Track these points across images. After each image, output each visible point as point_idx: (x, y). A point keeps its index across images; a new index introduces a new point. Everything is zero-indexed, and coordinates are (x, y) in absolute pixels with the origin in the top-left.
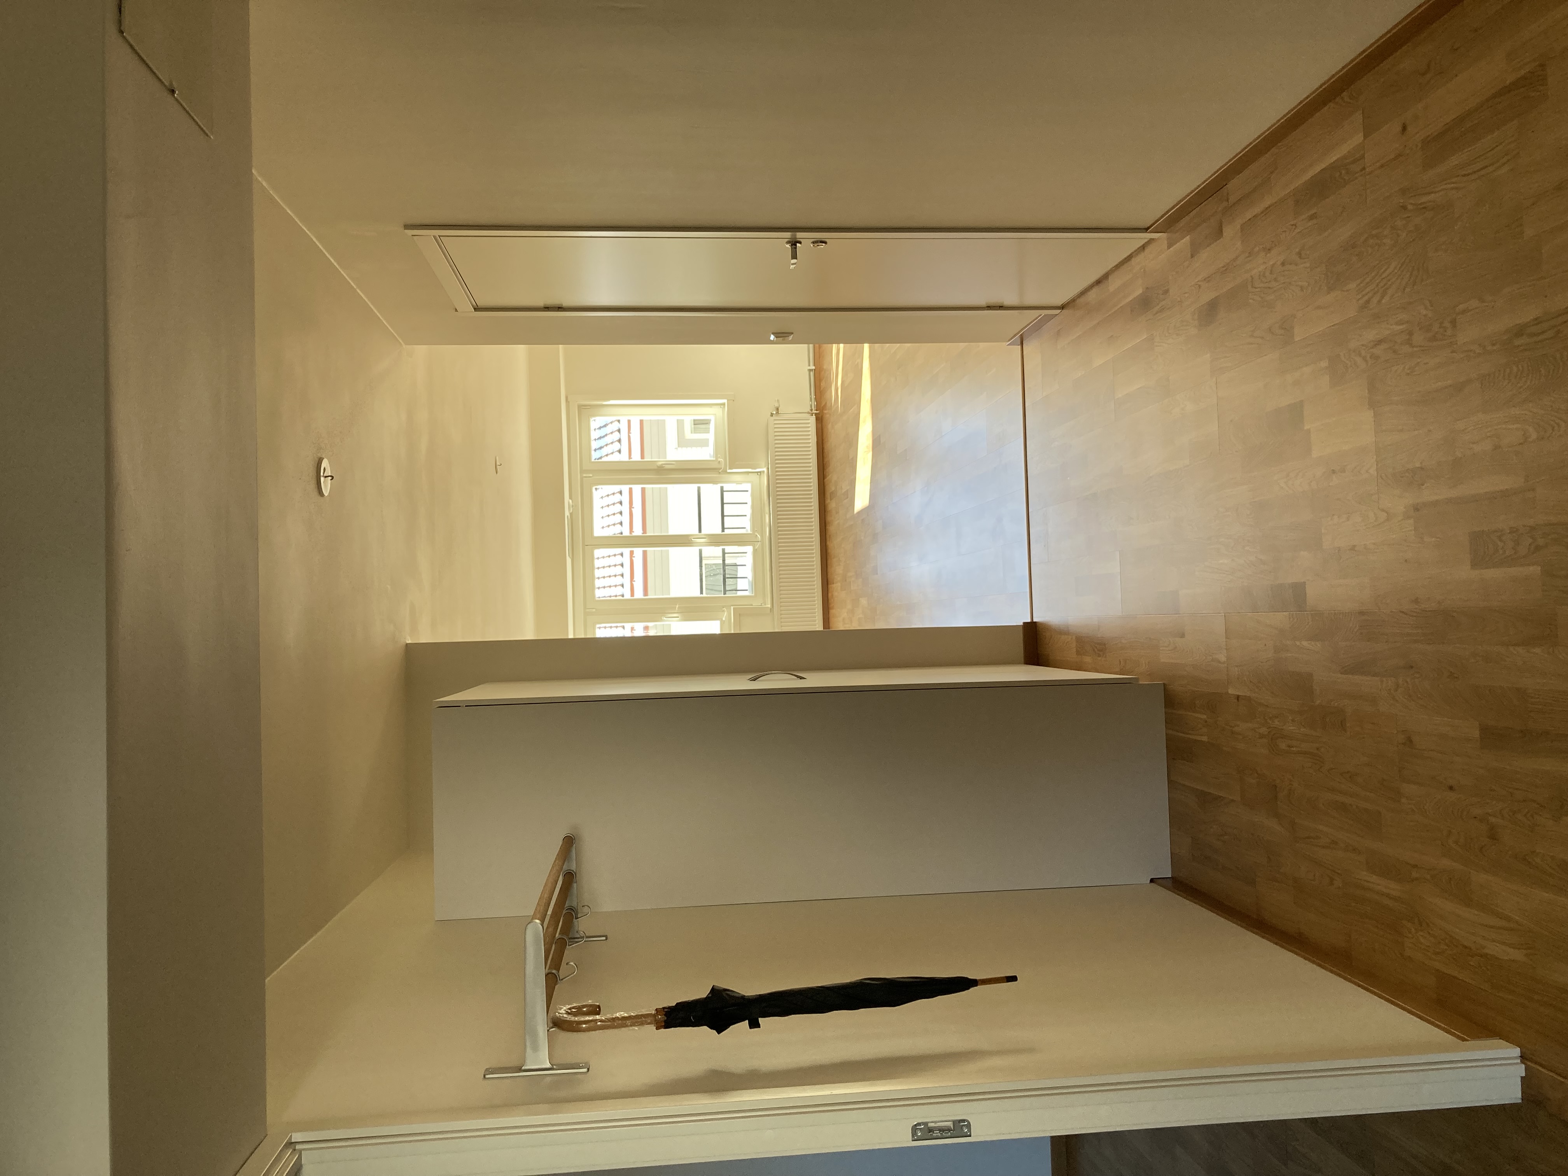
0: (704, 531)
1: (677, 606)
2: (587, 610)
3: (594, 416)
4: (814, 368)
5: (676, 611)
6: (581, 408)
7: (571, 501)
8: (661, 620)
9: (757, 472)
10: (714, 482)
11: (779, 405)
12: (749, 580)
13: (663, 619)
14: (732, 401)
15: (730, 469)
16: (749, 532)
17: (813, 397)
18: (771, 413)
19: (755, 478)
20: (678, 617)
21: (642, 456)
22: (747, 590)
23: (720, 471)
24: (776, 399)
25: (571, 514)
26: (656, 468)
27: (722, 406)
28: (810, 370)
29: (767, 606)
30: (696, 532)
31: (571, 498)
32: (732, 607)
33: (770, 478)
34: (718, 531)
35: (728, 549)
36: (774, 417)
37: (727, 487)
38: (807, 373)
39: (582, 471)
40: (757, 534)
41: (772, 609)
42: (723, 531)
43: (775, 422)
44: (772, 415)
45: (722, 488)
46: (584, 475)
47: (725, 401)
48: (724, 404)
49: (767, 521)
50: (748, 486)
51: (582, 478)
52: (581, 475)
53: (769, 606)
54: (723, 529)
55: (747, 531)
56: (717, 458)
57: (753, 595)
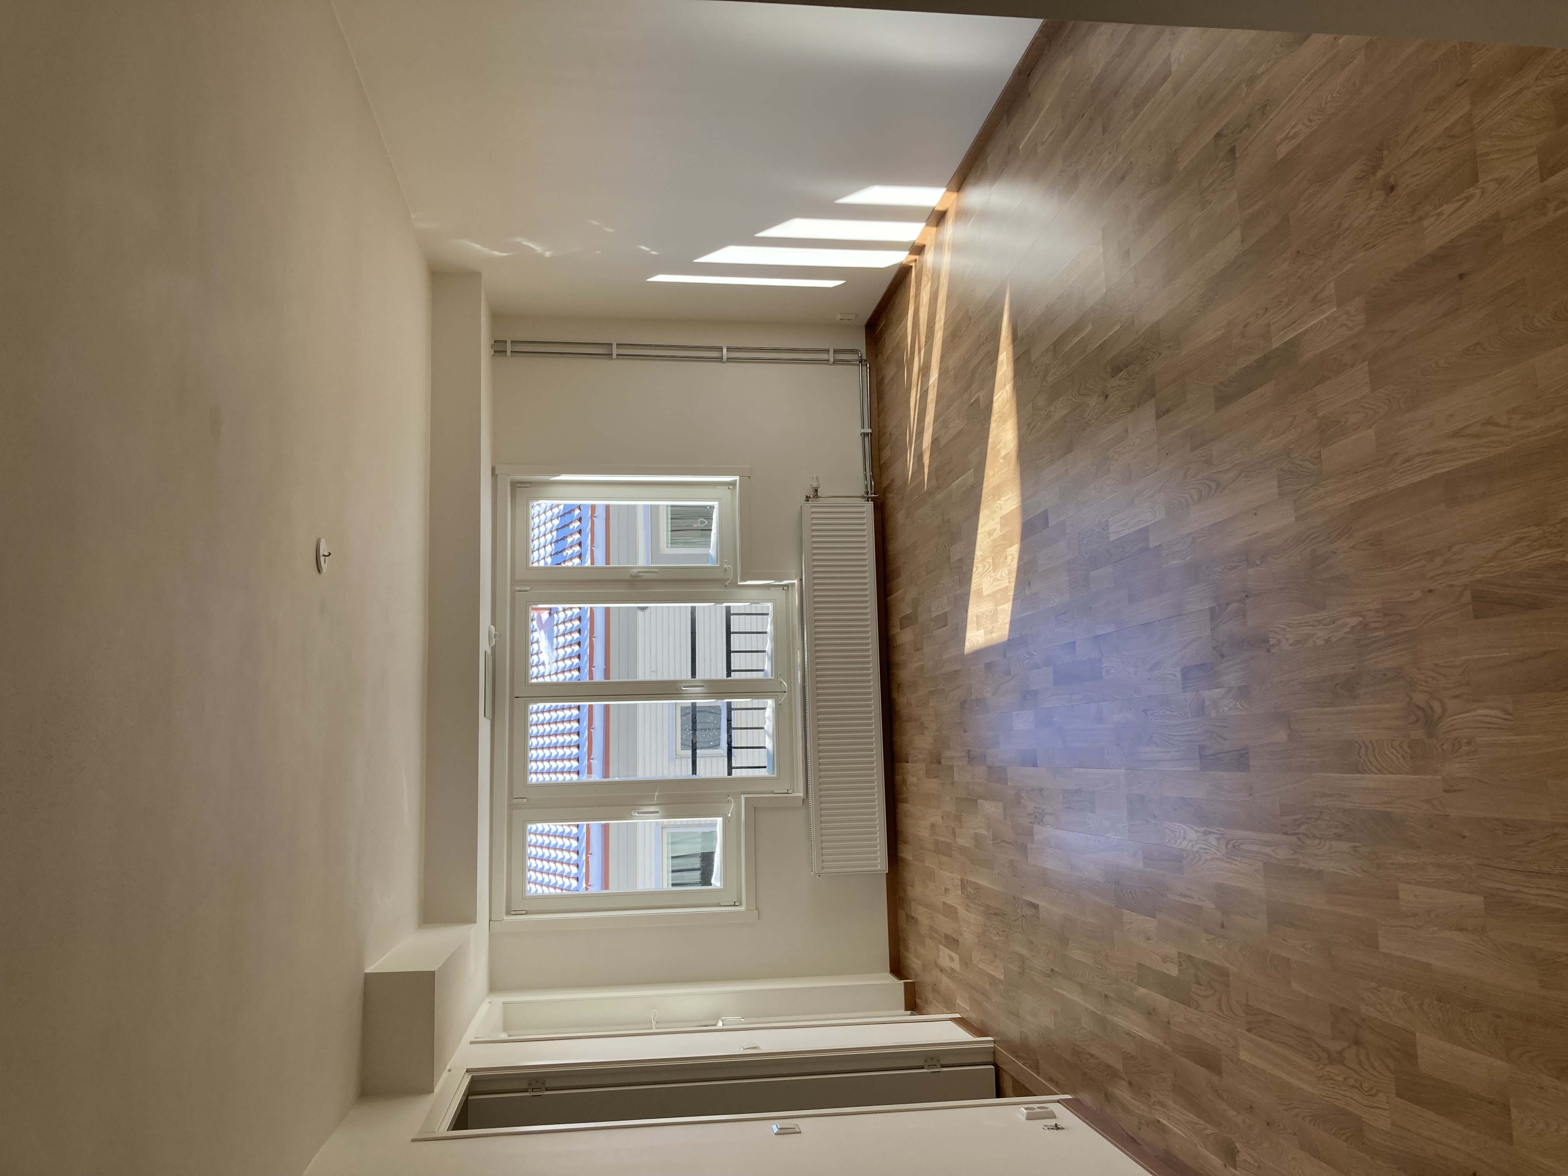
0: (699, 675)
1: (657, 793)
2: (515, 801)
3: (538, 498)
4: (870, 431)
5: (655, 802)
6: (516, 486)
7: (493, 628)
8: (631, 817)
9: (783, 586)
10: (718, 600)
11: (819, 485)
12: (768, 751)
13: (633, 814)
14: (746, 478)
15: (743, 580)
16: (770, 677)
17: (869, 474)
18: (807, 497)
19: (780, 594)
20: (657, 812)
21: (608, 561)
22: (765, 767)
23: (726, 583)
24: (815, 476)
25: (493, 649)
26: (628, 577)
27: (731, 487)
28: (864, 435)
29: (796, 794)
30: (687, 675)
31: (493, 623)
32: (743, 797)
33: (804, 594)
34: (722, 675)
35: (736, 702)
36: (811, 503)
37: (735, 606)
38: (860, 439)
39: (514, 582)
40: (782, 680)
41: (805, 800)
42: (729, 675)
43: (813, 510)
44: (808, 498)
45: (728, 609)
46: (518, 588)
47: (737, 478)
48: (733, 484)
49: (799, 660)
50: (769, 607)
51: (513, 593)
52: (511, 587)
53: (802, 795)
54: (729, 671)
55: (766, 675)
56: (722, 563)
57: (775, 776)
